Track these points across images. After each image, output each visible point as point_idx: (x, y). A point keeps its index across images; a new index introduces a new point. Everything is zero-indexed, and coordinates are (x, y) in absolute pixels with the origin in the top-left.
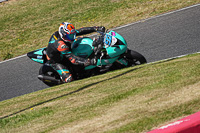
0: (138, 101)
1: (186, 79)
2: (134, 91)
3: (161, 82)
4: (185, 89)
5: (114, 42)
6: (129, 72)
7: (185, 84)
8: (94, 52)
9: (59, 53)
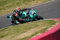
0: (8, 38)
1: (22, 31)
2: (7, 35)
3: (15, 32)
4: (22, 34)
5: (33, 13)
6: (5, 29)
7: (22, 33)
8: (27, 17)
9: (16, 17)
